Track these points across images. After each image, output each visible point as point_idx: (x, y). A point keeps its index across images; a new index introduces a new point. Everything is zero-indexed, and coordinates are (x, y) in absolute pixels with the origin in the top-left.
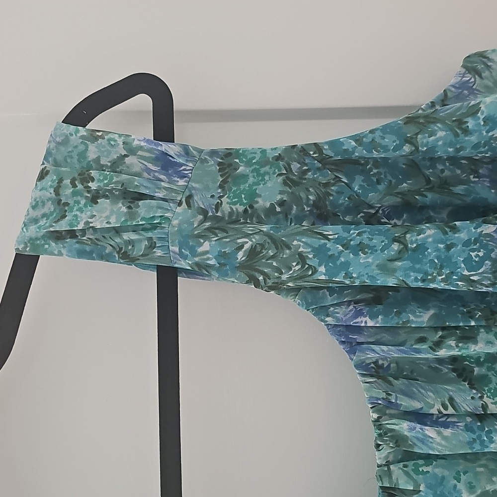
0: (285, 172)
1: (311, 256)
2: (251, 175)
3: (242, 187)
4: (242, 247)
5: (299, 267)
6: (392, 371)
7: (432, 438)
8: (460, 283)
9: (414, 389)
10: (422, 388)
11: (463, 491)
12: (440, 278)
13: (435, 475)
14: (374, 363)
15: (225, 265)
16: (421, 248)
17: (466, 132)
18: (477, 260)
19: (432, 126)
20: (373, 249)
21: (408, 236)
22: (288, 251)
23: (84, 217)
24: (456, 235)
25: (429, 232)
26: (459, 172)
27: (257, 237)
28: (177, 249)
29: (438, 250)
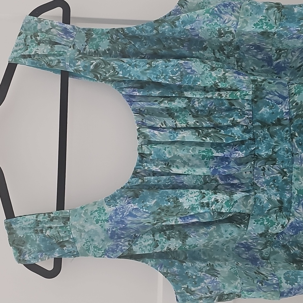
0: (110, 38)
1: (117, 68)
2: (97, 38)
3: (94, 42)
4: (93, 64)
5: (113, 71)
6: (145, 113)
7: (157, 135)
8: (169, 80)
9: (152, 118)
10: (155, 118)
11: (167, 154)
12: (162, 77)
13: (157, 148)
14: (139, 109)
15: (86, 70)
16: (156, 66)
17: (176, 26)
18: (175, 71)
19: (163, 23)
20: (140, 66)
21: (153, 62)
22: (109, 66)
23: (35, 49)
24: (170, 63)
25: (160, 62)
26: (176, 44)
27: (98, 60)
28: (68, 64)
29: (162, 67)
